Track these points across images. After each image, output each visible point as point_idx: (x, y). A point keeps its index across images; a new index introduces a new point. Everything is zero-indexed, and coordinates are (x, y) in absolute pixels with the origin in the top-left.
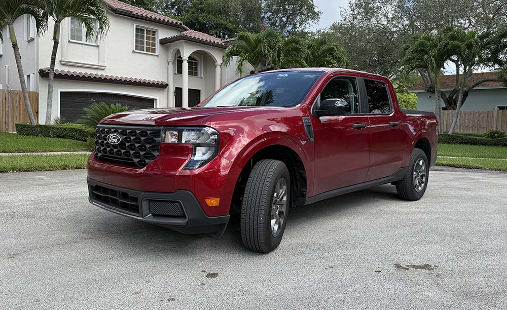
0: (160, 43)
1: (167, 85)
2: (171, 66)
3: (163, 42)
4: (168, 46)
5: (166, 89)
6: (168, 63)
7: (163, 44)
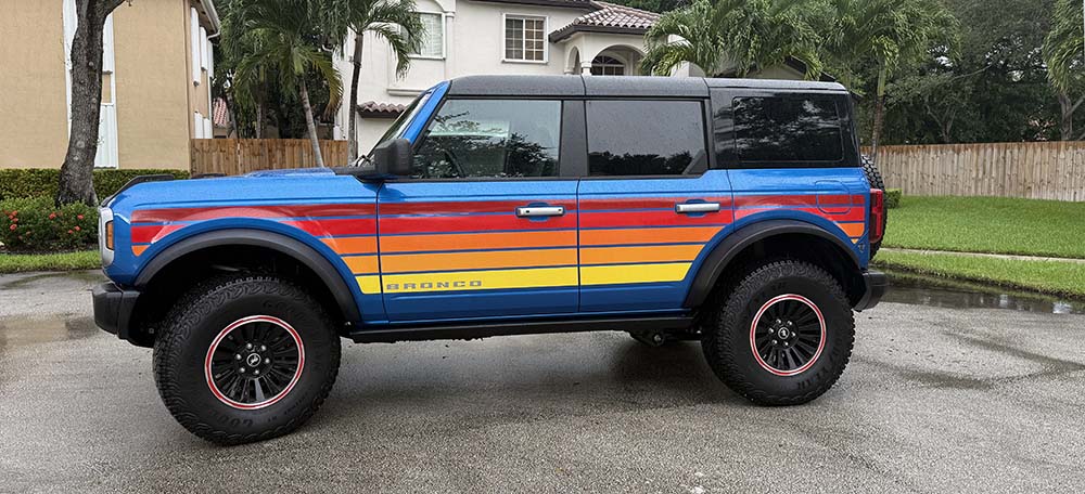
0: (550, 41)
3: (558, 39)
4: (565, 44)
7: (555, 42)
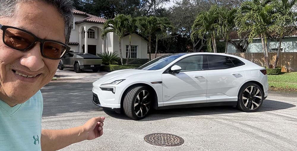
0: (75, 24)
1: (78, 44)
2: (80, 35)
3: (76, 23)
4: (79, 25)
5: (78, 46)
6: (79, 33)
7: (77, 24)
